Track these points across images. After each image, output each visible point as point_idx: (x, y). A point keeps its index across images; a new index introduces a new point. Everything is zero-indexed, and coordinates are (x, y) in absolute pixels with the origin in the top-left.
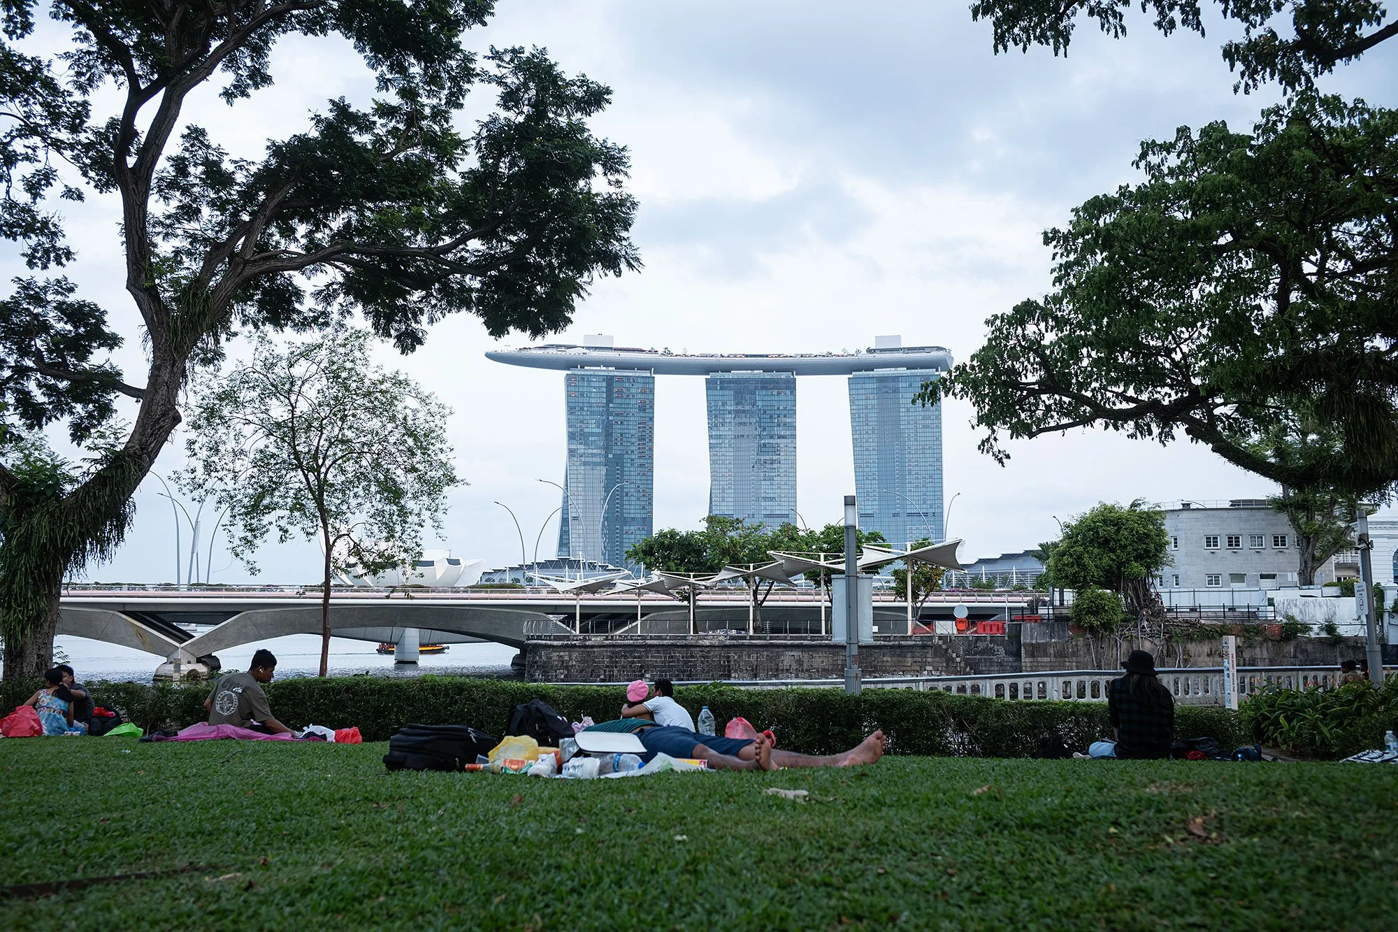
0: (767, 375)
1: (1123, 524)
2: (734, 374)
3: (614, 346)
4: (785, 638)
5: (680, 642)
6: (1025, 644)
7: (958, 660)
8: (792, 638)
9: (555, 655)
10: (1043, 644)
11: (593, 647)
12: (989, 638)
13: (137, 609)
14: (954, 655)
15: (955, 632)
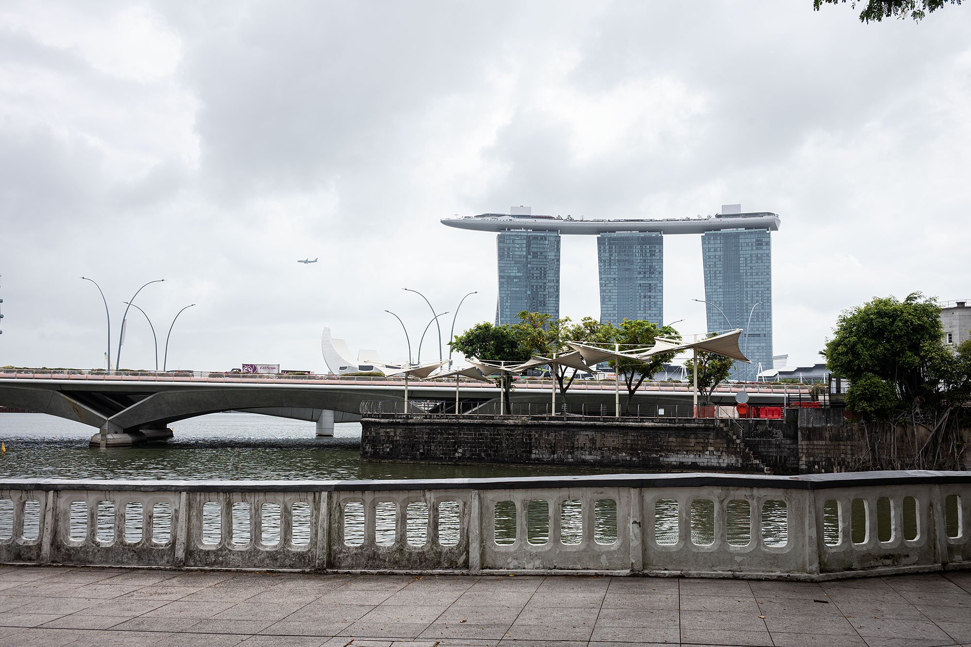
0: (642, 235)
1: (898, 316)
2: (618, 234)
3: (532, 214)
4: (580, 419)
5: (488, 422)
6: (802, 428)
7: (738, 441)
8: (586, 419)
9: (382, 432)
10: (818, 428)
11: (414, 424)
12: (768, 422)
13: (71, 389)
14: (735, 437)
15: (737, 416)
